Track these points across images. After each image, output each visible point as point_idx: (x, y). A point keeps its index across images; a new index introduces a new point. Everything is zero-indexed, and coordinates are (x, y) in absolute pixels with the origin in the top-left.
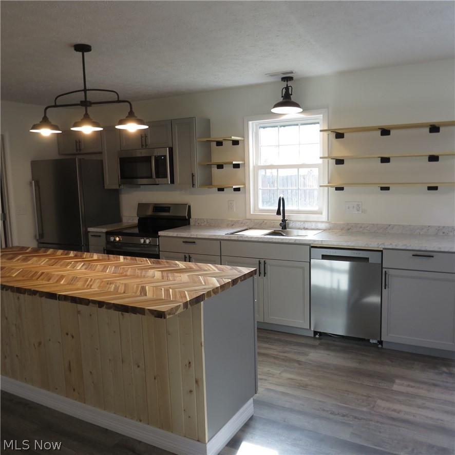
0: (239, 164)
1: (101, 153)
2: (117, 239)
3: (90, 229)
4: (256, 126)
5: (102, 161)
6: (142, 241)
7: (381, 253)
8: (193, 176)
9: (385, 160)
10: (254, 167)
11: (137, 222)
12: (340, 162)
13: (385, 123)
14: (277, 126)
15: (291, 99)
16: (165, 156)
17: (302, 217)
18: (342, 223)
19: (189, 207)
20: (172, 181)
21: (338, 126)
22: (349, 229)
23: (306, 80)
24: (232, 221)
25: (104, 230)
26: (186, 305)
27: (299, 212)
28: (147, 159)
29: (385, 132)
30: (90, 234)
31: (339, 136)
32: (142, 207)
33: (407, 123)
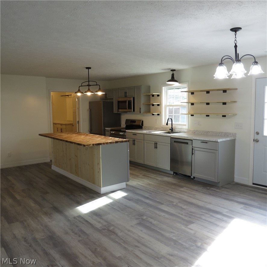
0: (159, 104)
1: (113, 99)
2: (113, 132)
3: (106, 128)
4: (167, 89)
5: (113, 102)
6: (120, 133)
7: (192, 141)
8: (140, 109)
9: (208, 104)
10: (165, 105)
11: (125, 127)
12: (192, 104)
13: (207, 89)
14: (174, 89)
15: (174, 78)
16: (131, 101)
17: (180, 127)
18: (193, 130)
19: (143, 121)
20: (134, 111)
21: (192, 90)
22: (194, 132)
23: (179, 71)
24: (156, 127)
25: (110, 129)
26: (93, 145)
27: (179, 125)
28: (125, 102)
29: (208, 92)
30: (106, 130)
31: (192, 93)
32: (127, 121)
33: (215, 89)
